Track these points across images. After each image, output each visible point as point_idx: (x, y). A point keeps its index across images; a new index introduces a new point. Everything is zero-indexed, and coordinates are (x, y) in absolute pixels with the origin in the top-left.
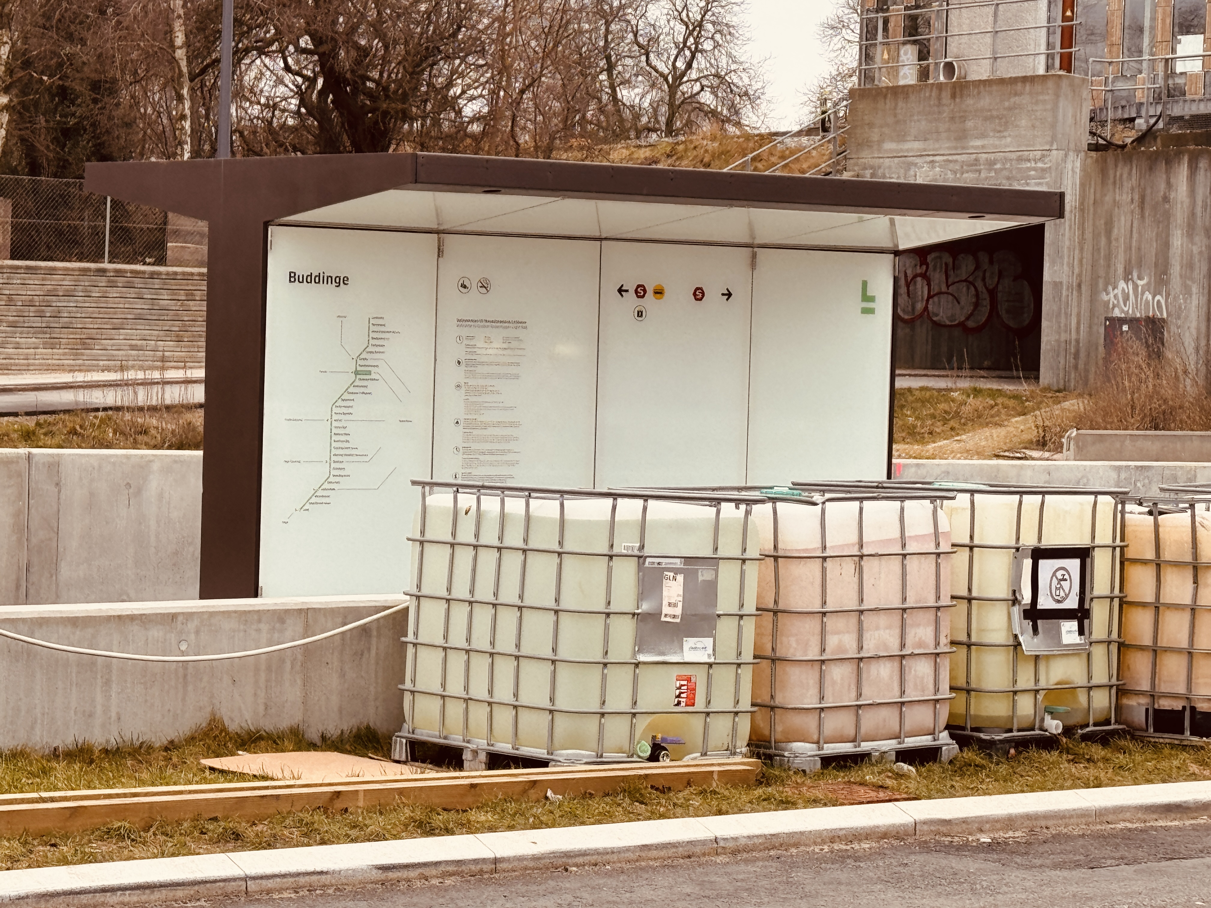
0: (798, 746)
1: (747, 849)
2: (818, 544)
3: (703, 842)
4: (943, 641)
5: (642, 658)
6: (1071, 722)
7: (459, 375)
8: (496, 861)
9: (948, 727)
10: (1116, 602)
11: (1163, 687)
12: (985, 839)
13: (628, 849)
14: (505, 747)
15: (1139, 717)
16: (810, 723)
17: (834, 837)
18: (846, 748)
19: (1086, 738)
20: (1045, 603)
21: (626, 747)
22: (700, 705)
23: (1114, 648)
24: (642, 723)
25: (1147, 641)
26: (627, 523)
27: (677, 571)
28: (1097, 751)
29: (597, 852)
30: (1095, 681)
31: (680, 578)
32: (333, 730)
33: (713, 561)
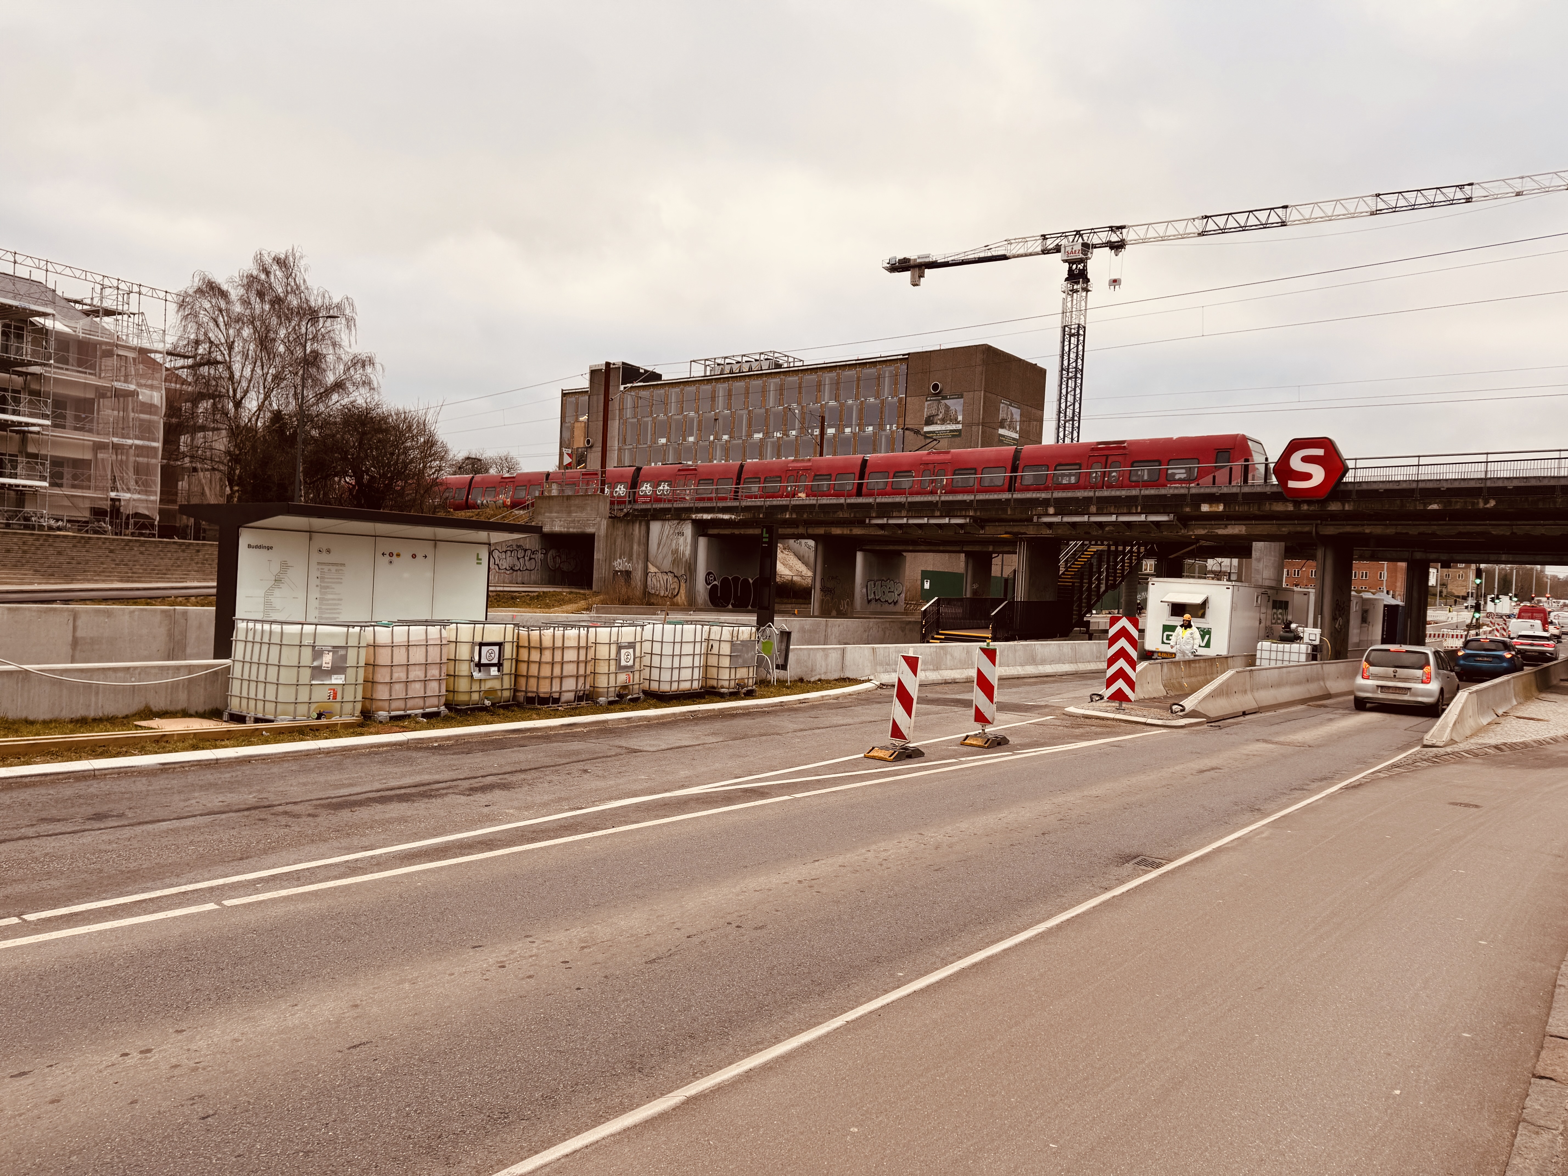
0: (381, 713)
1: (333, 752)
2: (390, 641)
3: (314, 750)
4: (443, 674)
5: (313, 682)
6: (496, 701)
7: (318, 582)
8: (217, 760)
9: (445, 704)
10: (514, 661)
11: (529, 689)
12: (436, 745)
13: (279, 753)
14: (260, 715)
15: (521, 699)
16: (386, 704)
17: (372, 746)
18: (402, 713)
19: (499, 707)
20: (484, 661)
21: (306, 714)
22: (339, 698)
23: (513, 677)
24: (313, 706)
25: (525, 674)
26: (308, 634)
27: (329, 651)
28: (502, 711)
29: (265, 755)
30: (504, 687)
31: (331, 654)
32: (201, 709)
33: (346, 648)
